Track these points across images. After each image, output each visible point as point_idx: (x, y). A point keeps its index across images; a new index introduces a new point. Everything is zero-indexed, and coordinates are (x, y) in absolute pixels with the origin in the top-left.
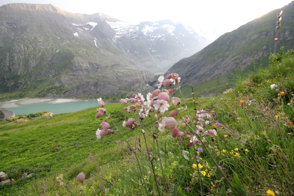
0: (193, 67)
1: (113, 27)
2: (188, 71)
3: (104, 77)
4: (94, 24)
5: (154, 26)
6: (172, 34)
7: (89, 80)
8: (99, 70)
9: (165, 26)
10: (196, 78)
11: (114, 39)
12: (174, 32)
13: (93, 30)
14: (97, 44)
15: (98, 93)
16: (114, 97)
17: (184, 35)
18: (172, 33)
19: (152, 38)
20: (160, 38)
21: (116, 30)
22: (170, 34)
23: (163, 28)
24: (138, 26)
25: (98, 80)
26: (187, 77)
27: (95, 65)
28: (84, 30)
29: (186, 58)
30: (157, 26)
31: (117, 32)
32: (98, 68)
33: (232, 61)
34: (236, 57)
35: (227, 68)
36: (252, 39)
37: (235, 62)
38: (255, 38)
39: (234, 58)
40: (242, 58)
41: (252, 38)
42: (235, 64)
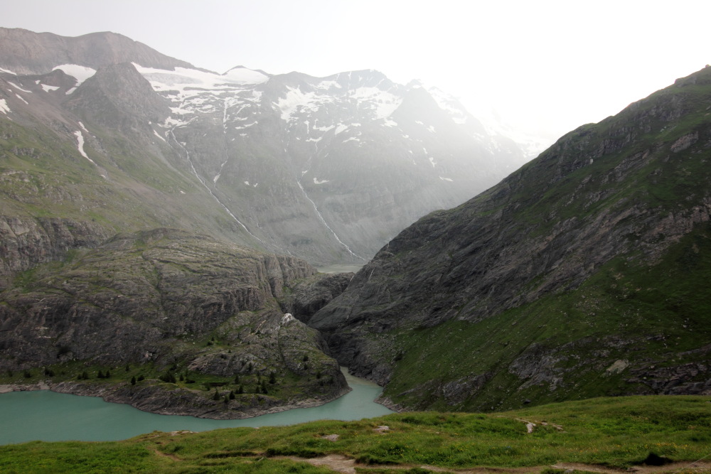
0: (469, 248)
1: (158, 86)
2: (453, 262)
3: (98, 283)
4: (81, 73)
5: (322, 92)
6: (390, 123)
7: (29, 296)
8: (83, 250)
9: (363, 94)
10: (485, 290)
11: (162, 131)
12: (394, 116)
13: (76, 94)
14: (85, 147)
15: (64, 351)
16: (135, 371)
17: (432, 129)
18: (389, 119)
19: (315, 134)
20: (343, 135)
21: (173, 97)
22: (382, 121)
23: (355, 101)
24: (259, 87)
25: (72, 293)
26: (448, 284)
27: (65, 230)
28: (38, 91)
29: (443, 213)
30: (333, 90)
31: (176, 105)
32: (77, 244)
33: (614, 229)
34: (627, 213)
35: (598, 254)
36: (675, 151)
37: (625, 233)
38: (685, 146)
39: (620, 218)
40: (649, 219)
41: (673, 146)
42: (624, 237)
